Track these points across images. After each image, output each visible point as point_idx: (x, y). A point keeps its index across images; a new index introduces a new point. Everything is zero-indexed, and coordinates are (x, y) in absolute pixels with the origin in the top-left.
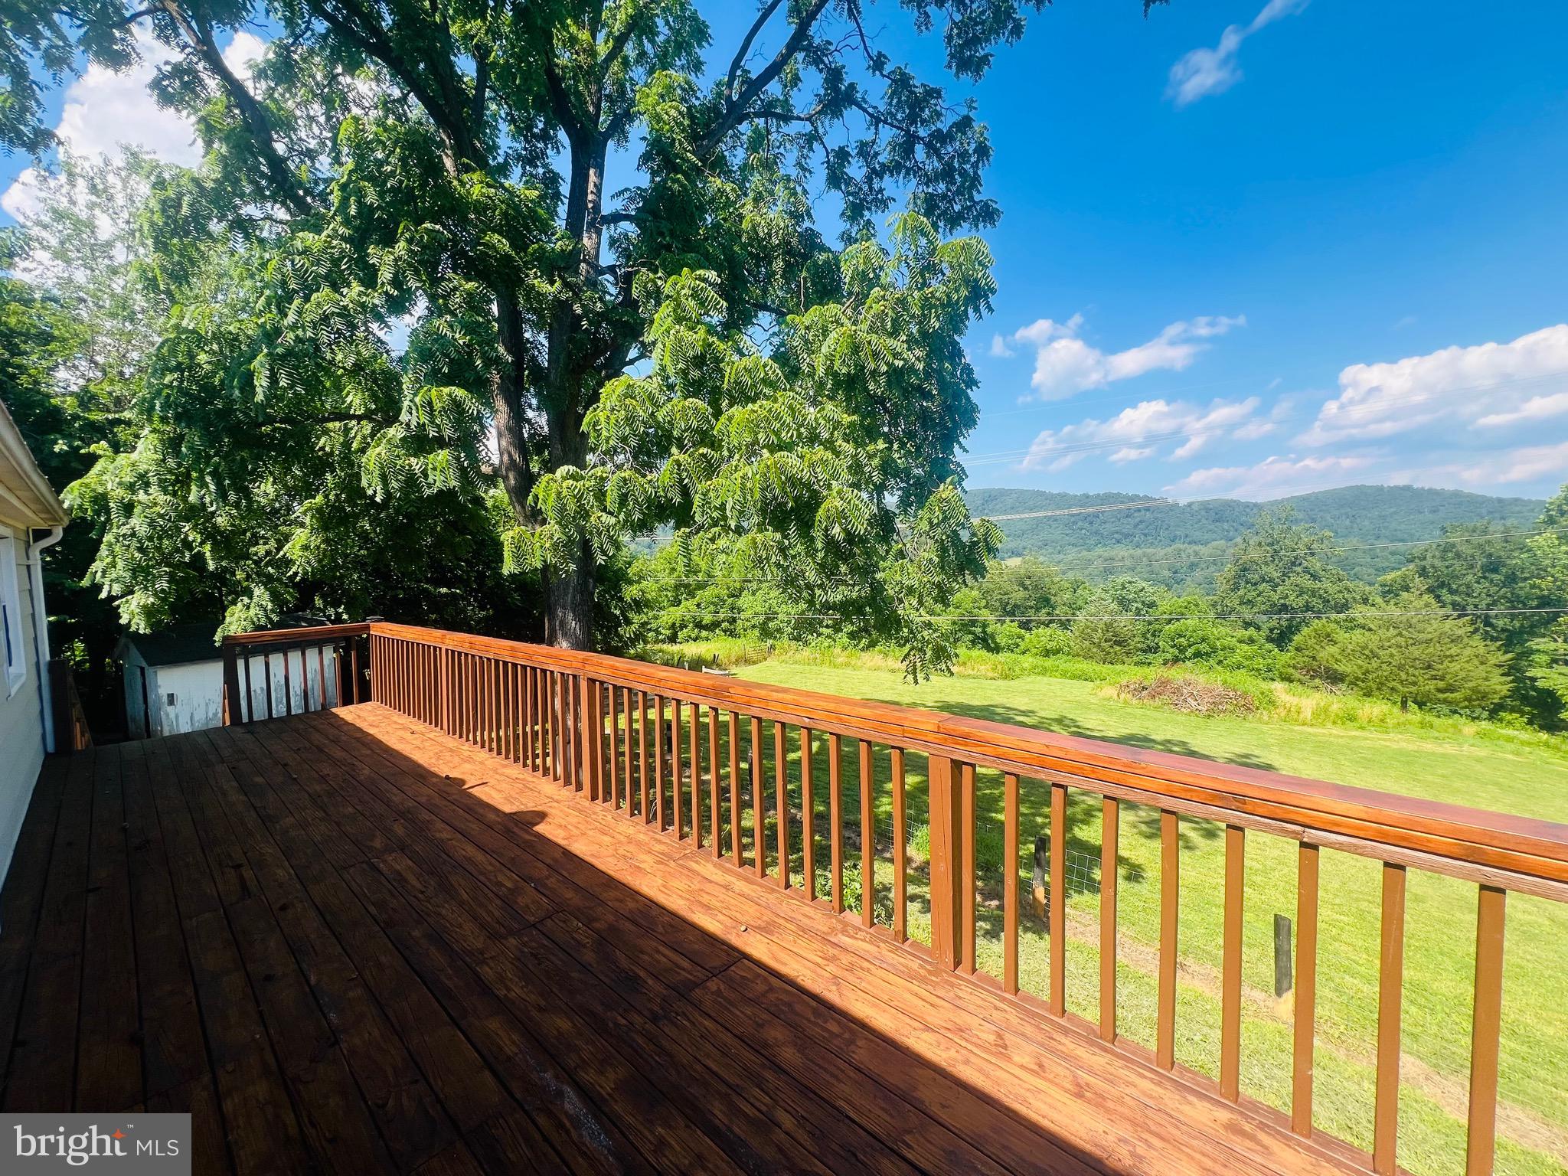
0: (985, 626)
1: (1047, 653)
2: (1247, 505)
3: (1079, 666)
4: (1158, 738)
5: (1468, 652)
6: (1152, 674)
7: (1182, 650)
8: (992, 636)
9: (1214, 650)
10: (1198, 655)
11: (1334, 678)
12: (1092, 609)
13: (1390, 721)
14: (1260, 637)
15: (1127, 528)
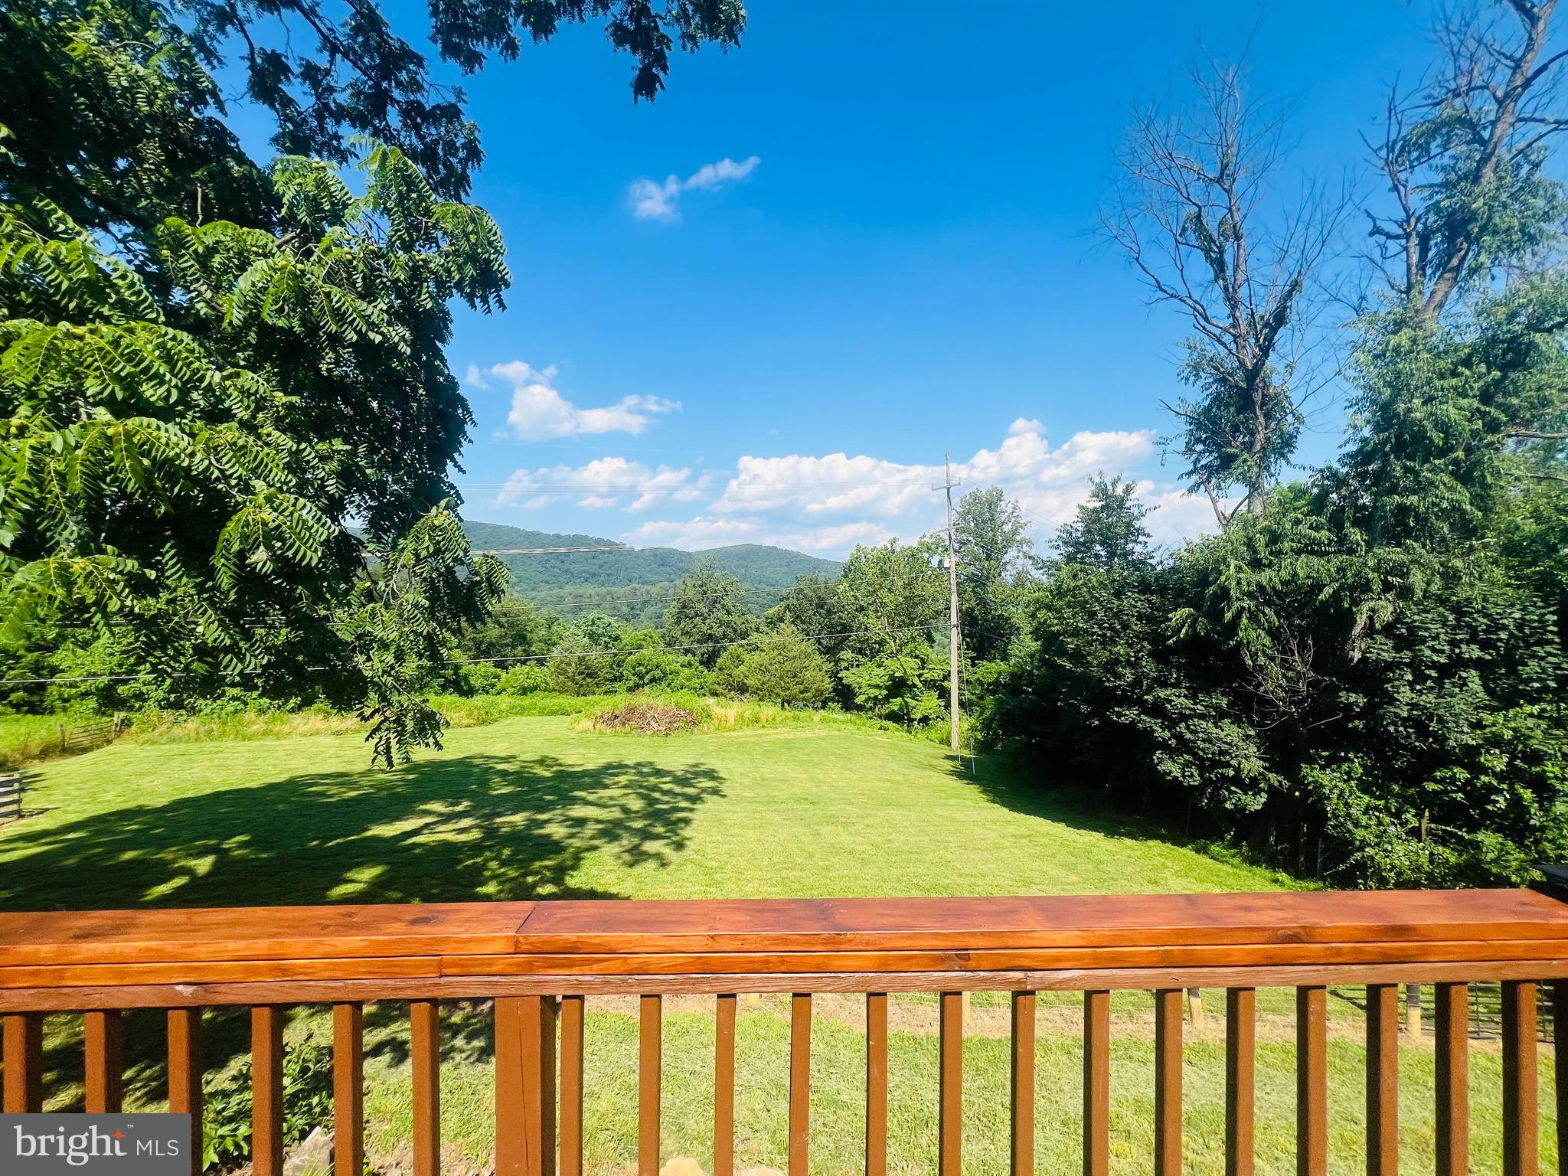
0: (457, 667)
1: (524, 691)
2: (681, 553)
3: (555, 701)
4: (630, 762)
5: (813, 663)
6: (621, 701)
7: (641, 678)
8: (466, 678)
9: (665, 675)
10: (653, 680)
11: (742, 689)
12: (566, 644)
13: (778, 719)
14: (695, 660)
15: (595, 568)
